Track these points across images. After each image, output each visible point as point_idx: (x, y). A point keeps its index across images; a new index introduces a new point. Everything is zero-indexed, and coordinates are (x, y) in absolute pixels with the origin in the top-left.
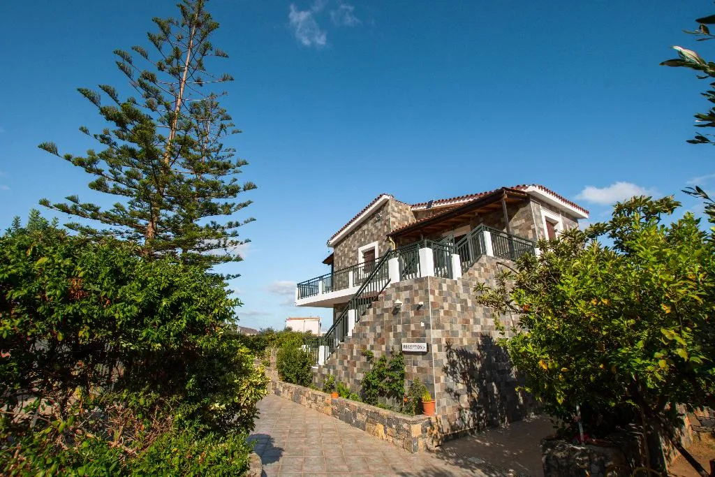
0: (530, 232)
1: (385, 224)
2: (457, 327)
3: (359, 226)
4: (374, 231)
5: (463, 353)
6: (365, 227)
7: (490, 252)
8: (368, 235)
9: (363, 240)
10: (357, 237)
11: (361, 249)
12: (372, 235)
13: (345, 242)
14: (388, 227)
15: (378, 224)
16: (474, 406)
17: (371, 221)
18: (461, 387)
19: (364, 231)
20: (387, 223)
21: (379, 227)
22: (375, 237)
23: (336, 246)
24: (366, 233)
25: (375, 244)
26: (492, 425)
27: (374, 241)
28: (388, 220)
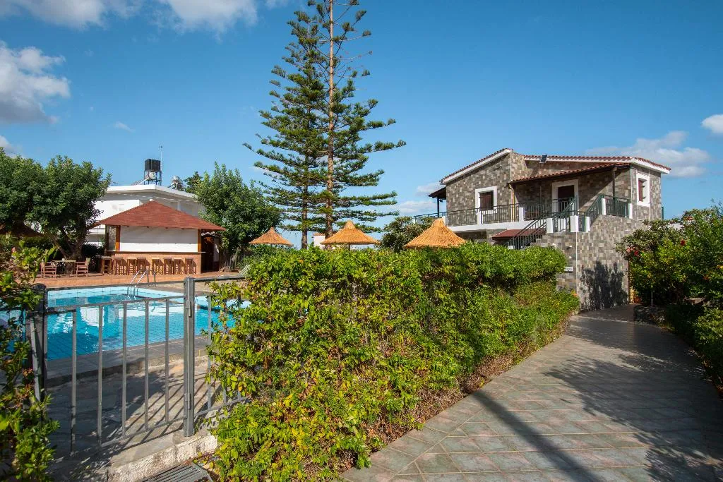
0: (627, 191)
1: (505, 173)
2: (587, 259)
3: (476, 171)
4: (493, 177)
5: (589, 271)
6: (482, 172)
7: (604, 213)
8: (485, 179)
9: (480, 183)
10: (474, 179)
11: (478, 191)
12: (491, 180)
13: (459, 182)
14: (508, 176)
15: (498, 172)
16: (591, 297)
17: (490, 168)
18: (586, 288)
19: (482, 176)
20: (507, 172)
21: (498, 175)
22: (494, 182)
23: (448, 184)
24: (484, 177)
25: (494, 189)
26: (598, 308)
27: (492, 185)
28: (509, 170)
